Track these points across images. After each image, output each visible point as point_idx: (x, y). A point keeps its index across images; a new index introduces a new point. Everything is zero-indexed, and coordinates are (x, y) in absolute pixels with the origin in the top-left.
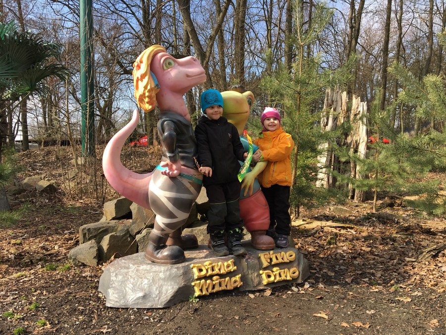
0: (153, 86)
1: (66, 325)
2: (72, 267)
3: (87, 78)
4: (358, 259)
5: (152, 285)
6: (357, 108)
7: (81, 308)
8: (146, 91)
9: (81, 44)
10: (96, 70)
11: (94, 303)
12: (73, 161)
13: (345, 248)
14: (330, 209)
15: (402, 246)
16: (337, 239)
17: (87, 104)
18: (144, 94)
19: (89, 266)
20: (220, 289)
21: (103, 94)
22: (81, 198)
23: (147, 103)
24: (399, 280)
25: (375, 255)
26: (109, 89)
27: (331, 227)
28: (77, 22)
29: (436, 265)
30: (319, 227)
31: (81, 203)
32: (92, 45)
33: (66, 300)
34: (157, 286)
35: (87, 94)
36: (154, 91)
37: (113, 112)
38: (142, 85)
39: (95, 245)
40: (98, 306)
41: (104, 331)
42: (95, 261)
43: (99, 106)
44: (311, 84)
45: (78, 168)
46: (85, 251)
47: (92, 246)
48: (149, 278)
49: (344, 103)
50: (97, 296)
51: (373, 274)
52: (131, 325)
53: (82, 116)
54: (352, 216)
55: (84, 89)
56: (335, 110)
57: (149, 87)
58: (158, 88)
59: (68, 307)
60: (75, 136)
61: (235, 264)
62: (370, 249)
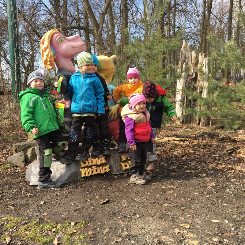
0: (52, 55)
1: (7, 194)
2: (9, 167)
3: (14, 46)
4: (184, 157)
5: (56, 172)
6: (202, 62)
7: (15, 186)
8: (48, 58)
9: (8, 22)
10: (20, 39)
11: (22, 184)
12: (7, 106)
13: (179, 151)
14: (180, 131)
15: (214, 149)
16: (176, 147)
17: (15, 65)
18: (47, 59)
19: (20, 167)
20: (97, 173)
21: (27, 56)
22: (14, 131)
23: (49, 65)
24: (204, 166)
25: (196, 154)
26: (31, 53)
27: (175, 140)
28: (4, 3)
29: (229, 158)
30: (167, 141)
31: (14, 133)
32: (16, 22)
33: (6, 183)
34: (59, 172)
35: (14, 58)
36: (53, 58)
37: (34, 69)
38: (45, 54)
39: (23, 154)
40: (25, 185)
41: (29, 195)
42: (23, 164)
43: (24, 65)
44: (155, 49)
45: (10, 110)
46: (17, 158)
47: (21, 155)
48: (55, 168)
49: (193, 59)
50: (25, 180)
51: (190, 164)
52: (44, 192)
53: (12, 74)
54: (193, 134)
55: (12, 54)
56: (187, 64)
57: (49, 56)
58: (55, 56)
59: (8, 186)
60: (7, 89)
61: (105, 159)
62: (194, 151)
